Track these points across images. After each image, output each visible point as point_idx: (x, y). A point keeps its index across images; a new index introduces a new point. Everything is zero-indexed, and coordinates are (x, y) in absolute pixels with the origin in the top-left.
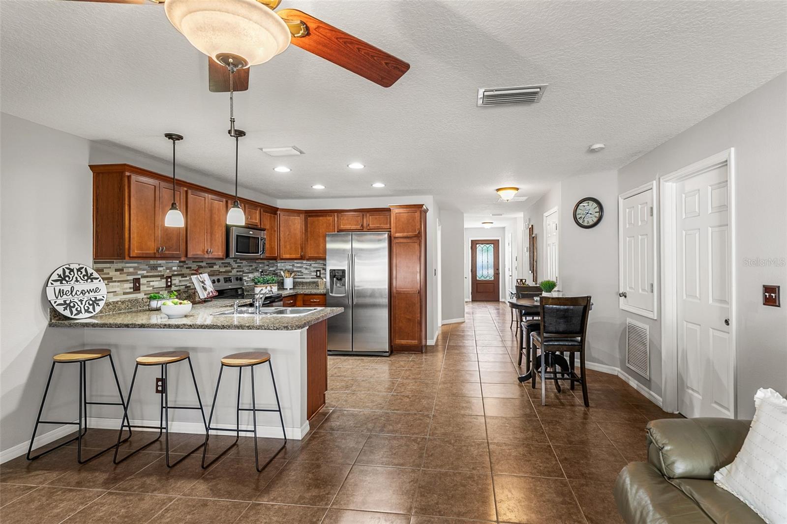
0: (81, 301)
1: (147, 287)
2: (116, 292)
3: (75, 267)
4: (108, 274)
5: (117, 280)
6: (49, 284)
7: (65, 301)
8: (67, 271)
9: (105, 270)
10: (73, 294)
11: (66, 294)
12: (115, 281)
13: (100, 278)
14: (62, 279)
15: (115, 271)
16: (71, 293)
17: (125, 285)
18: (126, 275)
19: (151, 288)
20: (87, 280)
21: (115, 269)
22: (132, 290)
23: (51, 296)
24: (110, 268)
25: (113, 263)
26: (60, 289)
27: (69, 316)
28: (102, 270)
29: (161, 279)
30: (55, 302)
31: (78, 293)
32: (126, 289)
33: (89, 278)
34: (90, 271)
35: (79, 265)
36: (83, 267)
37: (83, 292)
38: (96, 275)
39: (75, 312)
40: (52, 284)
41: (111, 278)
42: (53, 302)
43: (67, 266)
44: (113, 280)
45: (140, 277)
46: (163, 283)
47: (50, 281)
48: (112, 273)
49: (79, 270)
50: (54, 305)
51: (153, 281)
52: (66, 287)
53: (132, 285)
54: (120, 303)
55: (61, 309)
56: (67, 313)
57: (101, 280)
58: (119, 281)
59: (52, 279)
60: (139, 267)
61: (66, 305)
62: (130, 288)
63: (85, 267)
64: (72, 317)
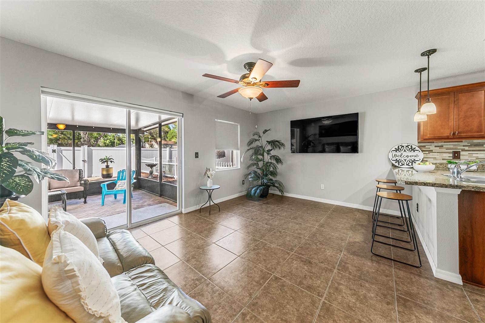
0: (405, 160)
1: (469, 157)
2: (436, 158)
3: (405, 145)
4: (430, 148)
5: (437, 151)
6: (390, 152)
7: (396, 159)
8: (400, 147)
9: (427, 147)
10: (402, 157)
11: (398, 156)
12: (435, 152)
13: (420, 150)
14: (397, 150)
15: (435, 147)
16: (401, 156)
17: (444, 155)
18: (445, 149)
19: (475, 158)
20: (411, 151)
22: (452, 158)
23: (390, 157)
24: (431, 145)
25: (434, 142)
26: (395, 155)
27: (397, 165)
28: (424, 146)
30: (392, 159)
31: (404, 156)
32: (446, 157)
33: (413, 150)
34: (413, 147)
35: (408, 144)
36: (410, 145)
38: (417, 148)
39: (400, 164)
40: (391, 152)
41: (432, 151)
42: (390, 159)
43: (401, 145)
44: (433, 151)
45: (460, 150)
47: (391, 151)
48: (432, 148)
49: (407, 146)
50: (391, 160)
51: (478, 154)
52: (398, 153)
53: (451, 155)
54: (438, 164)
55: (394, 162)
56: (397, 164)
57: (421, 151)
58: (438, 152)
59: (392, 150)
60: (459, 145)
61: (397, 161)
62: (449, 157)
63: (411, 145)
64: (399, 166)
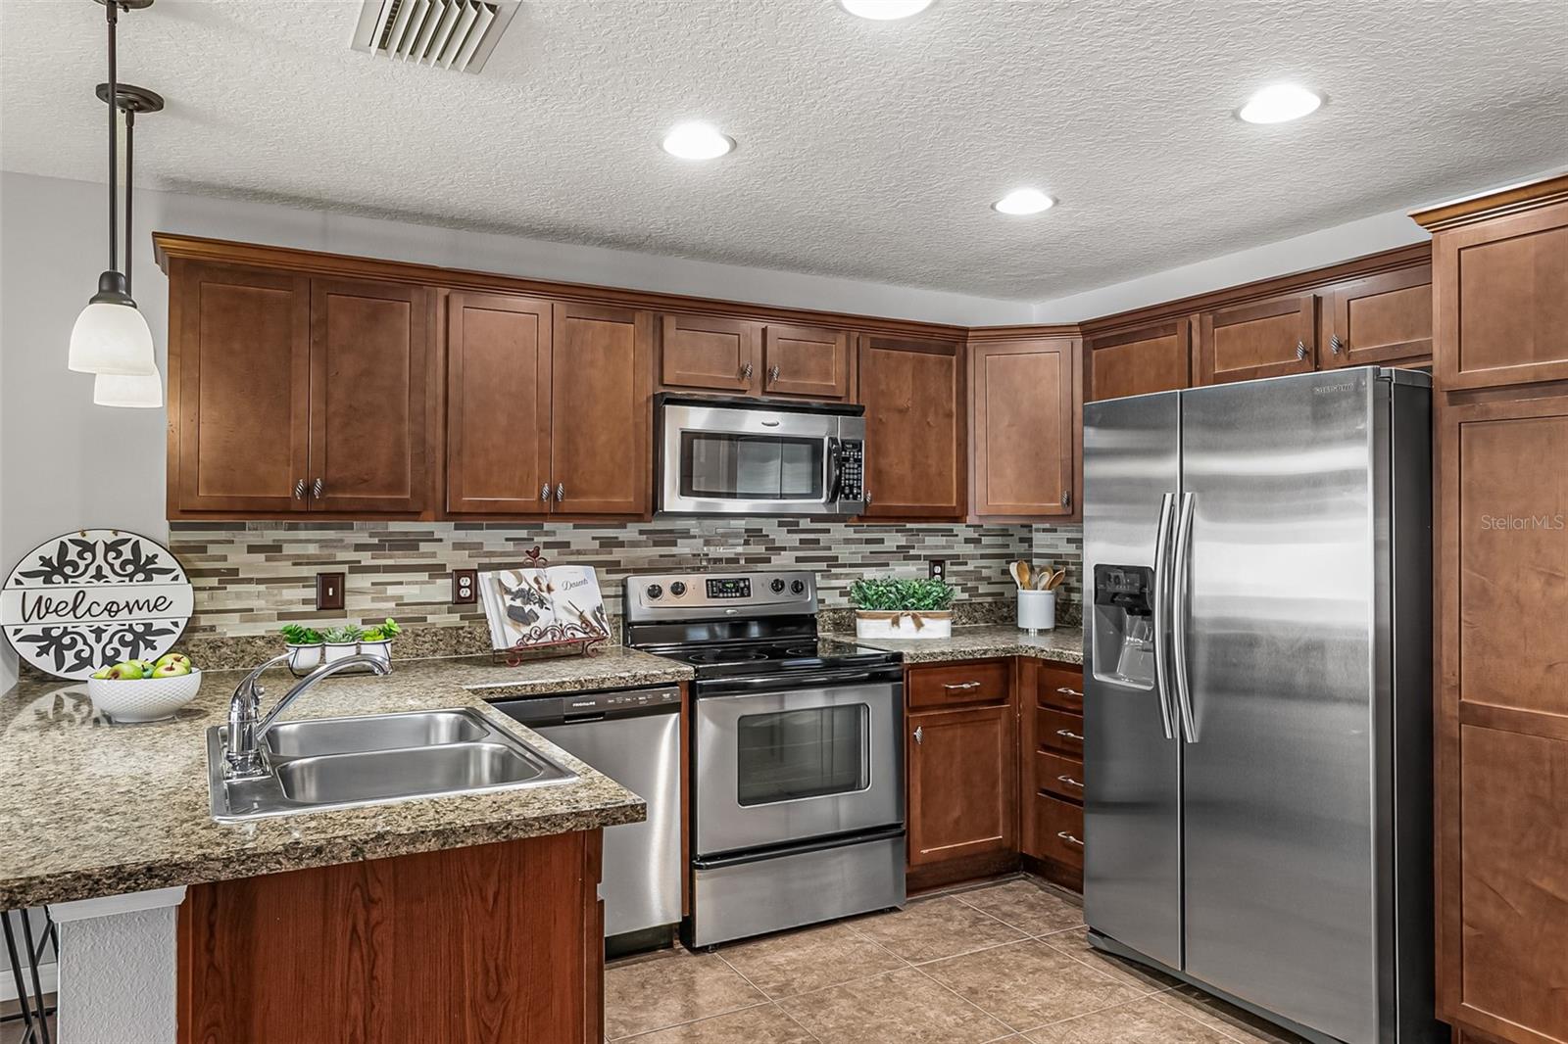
0: (98, 633)
1: (374, 600)
2: (252, 610)
3: (100, 538)
4: (224, 558)
5: (255, 576)
6: (11, 583)
7: (47, 631)
8: (73, 553)
9: (212, 550)
10: (79, 613)
11: (56, 611)
12: (249, 581)
13: (179, 571)
14: (54, 569)
15: (248, 552)
16: (75, 608)
17: (284, 591)
18: (290, 563)
19: (392, 605)
20: (131, 576)
21: (249, 547)
22: (313, 608)
23: (10, 618)
24: (232, 542)
25: (242, 527)
26: (41, 597)
27: (51, 669)
28: (201, 548)
29: (430, 577)
30: (17, 632)
31: (95, 610)
32: (291, 602)
33: (143, 569)
34: (147, 549)
35: (115, 532)
36: (130, 540)
37: (111, 609)
38: (165, 560)
39: (69, 659)
40: (18, 582)
41: (235, 571)
42: (10, 632)
43: (78, 536)
44: (241, 576)
45: (344, 568)
46: (442, 589)
47: (16, 575)
48: (237, 558)
49: (110, 547)
50: (13, 639)
51: (401, 583)
52: (61, 592)
53: (312, 593)
54: (260, 643)
55: (29, 651)
56: (46, 663)
57: (183, 578)
58: (260, 581)
59: (22, 568)
60: (342, 541)
61: (49, 641)
62: (305, 602)
63: (135, 538)
64: (61, 674)
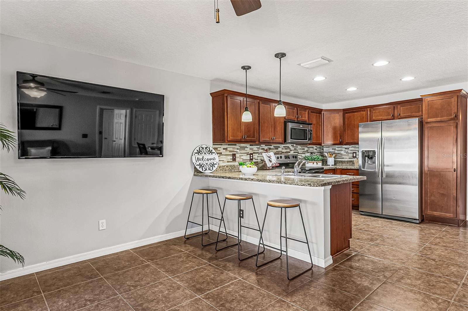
0: (207, 164)
1: (240, 159)
2: (223, 160)
3: (204, 146)
4: (220, 151)
6: (193, 154)
7: (200, 164)
8: (201, 149)
9: (219, 149)
11: (200, 160)
12: (223, 155)
13: (216, 153)
14: (199, 152)
16: (203, 160)
17: (228, 157)
18: (228, 152)
19: (242, 160)
20: (209, 154)
21: (223, 148)
22: (232, 160)
23: (194, 161)
24: (221, 147)
25: (222, 145)
26: (198, 157)
29: (247, 155)
30: (196, 164)
31: (206, 160)
32: (229, 159)
33: (210, 152)
34: (211, 149)
35: (206, 145)
37: (208, 160)
39: (204, 169)
41: (221, 153)
43: (201, 146)
45: (236, 153)
46: (248, 157)
48: (222, 151)
49: (206, 148)
51: (243, 156)
52: (200, 157)
53: (231, 157)
54: (226, 167)
56: (201, 170)
57: (216, 154)
58: (225, 155)
59: (194, 152)
60: (235, 148)
61: (200, 166)
62: (231, 159)
63: (209, 147)
64: (203, 172)
